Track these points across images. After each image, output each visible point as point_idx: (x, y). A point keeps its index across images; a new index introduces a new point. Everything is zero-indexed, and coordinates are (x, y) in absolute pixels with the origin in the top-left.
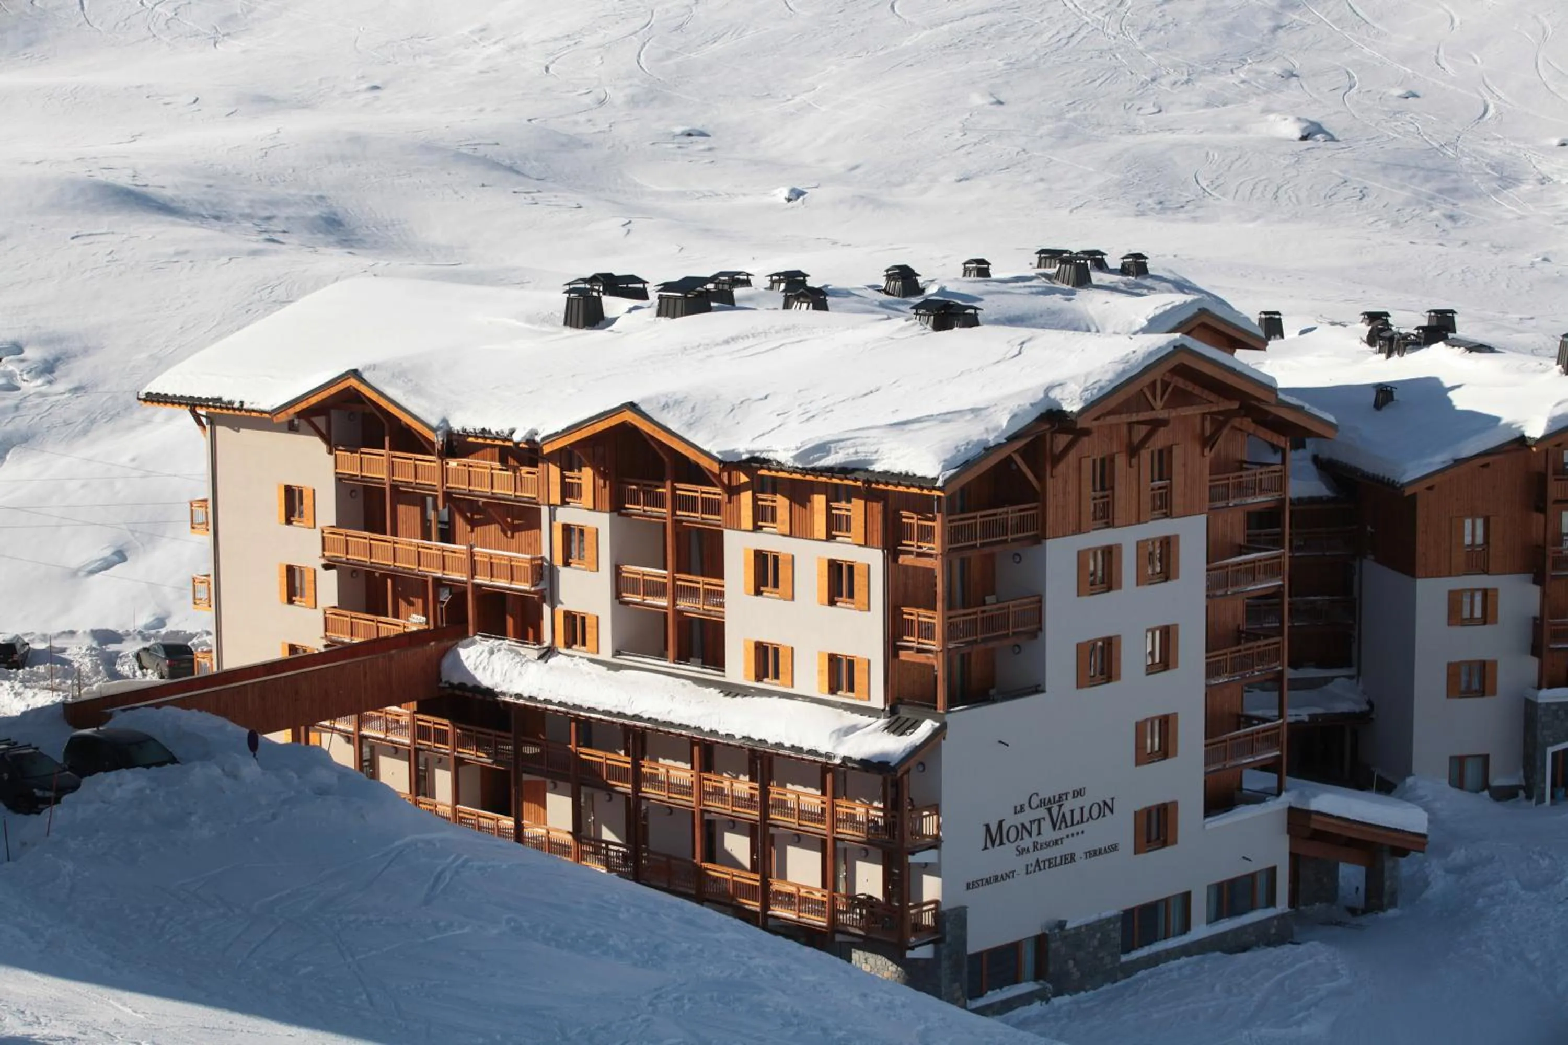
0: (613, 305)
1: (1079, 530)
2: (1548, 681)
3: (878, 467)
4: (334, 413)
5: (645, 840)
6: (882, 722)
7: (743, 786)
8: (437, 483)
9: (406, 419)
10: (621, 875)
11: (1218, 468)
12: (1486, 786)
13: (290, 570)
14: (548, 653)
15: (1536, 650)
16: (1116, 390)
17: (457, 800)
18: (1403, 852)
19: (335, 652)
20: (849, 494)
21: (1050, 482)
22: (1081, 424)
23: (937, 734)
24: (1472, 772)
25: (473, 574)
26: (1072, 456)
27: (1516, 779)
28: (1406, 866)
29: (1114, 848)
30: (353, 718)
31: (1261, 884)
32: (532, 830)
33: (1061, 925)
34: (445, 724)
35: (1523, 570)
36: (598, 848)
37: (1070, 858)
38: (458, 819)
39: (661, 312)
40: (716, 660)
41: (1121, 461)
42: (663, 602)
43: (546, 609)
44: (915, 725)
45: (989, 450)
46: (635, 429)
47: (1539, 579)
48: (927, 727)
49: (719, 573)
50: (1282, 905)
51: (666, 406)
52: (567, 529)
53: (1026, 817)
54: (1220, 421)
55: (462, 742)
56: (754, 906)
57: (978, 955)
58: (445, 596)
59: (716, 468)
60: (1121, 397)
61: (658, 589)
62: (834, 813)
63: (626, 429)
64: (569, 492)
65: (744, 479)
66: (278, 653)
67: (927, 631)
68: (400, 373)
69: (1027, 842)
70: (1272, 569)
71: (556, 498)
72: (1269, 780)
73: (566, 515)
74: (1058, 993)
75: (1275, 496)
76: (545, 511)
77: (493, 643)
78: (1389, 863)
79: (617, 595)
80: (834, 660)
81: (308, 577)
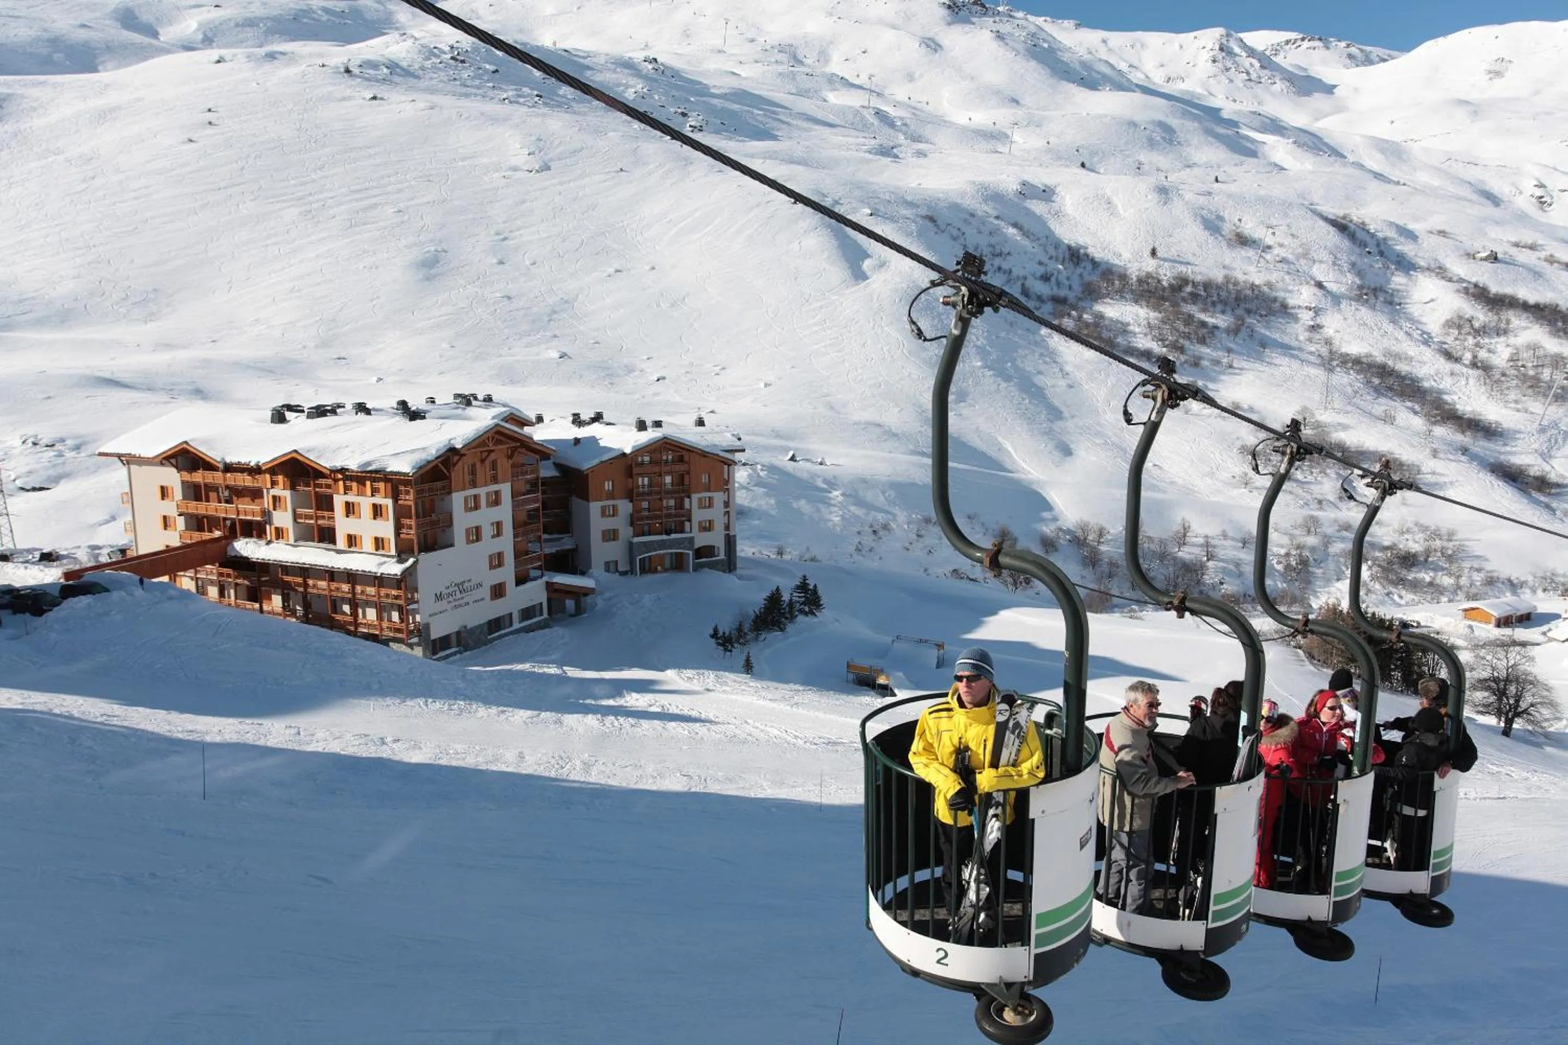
0: (289, 415)
1: (464, 489)
2: (636, 535)
3: (388, 470)
4: (179, 458)
5: (310, 607)
6: (395, 560)
7: (345, 587)
8: (222, 482)
9: (208, 459)
10: (302, 622)
11: (513, 466)
12: (617, 571)
13: (165, 517)
14: (269, 543)
15: (632, 524)
16: (474, 440)
17: (236, 598)
18: (586, 595)
19: (185, 547)
20: (378, 480)
21: (453, 474)
22: (462, 452)
23: (415, 563)
24: (612, 568)
25: (238, 514)
26: (460, 464)
27: (627, 568)
28: (589, 599)
29: (483, 599)
30: (192, 571)
31: (538, 608)
32: (265, 608)
33: (465, 627)
34: (230, 571)
35: (626, 498)
36: (293, 613)
37: (467, 604)
38: (237, 606)
39: (308, 417)
40: (333, 541)
41: (478, 465)
42: (312, 522)
43: (268, 527)
44: (407, 560)
45: (429, 462)
46: (297, 460)
47: (631, 501)
48: (411, 561)
49: (332, 510)
50: (545, 615)
51: (308, 451)
52: (274, 497)
53: (450, 590)
54: (514, 450)
55: (237, 577)
56: (352, 628)
57: (435, 640)
58: (228, 523)
59: (328, 472)
60: (477, 442)
61: (310, 517)
62: (379, 594)
63: (293, 459)
64: (274, 483)
65: (340, 476)
66: (162, 548)
67: (410, 527)
68: (204, 442)
69: (451, 599)
70: (536, 501)
71: (269, 486)
72: (538, 573)
73: (274, 492)
74: (466, 651)
75: (534, 476)
76: (265, 491)
77: (247, 540)
78: (582, 599)
79: (295, 520)
80: (377, 539)
81: (172, 520)
